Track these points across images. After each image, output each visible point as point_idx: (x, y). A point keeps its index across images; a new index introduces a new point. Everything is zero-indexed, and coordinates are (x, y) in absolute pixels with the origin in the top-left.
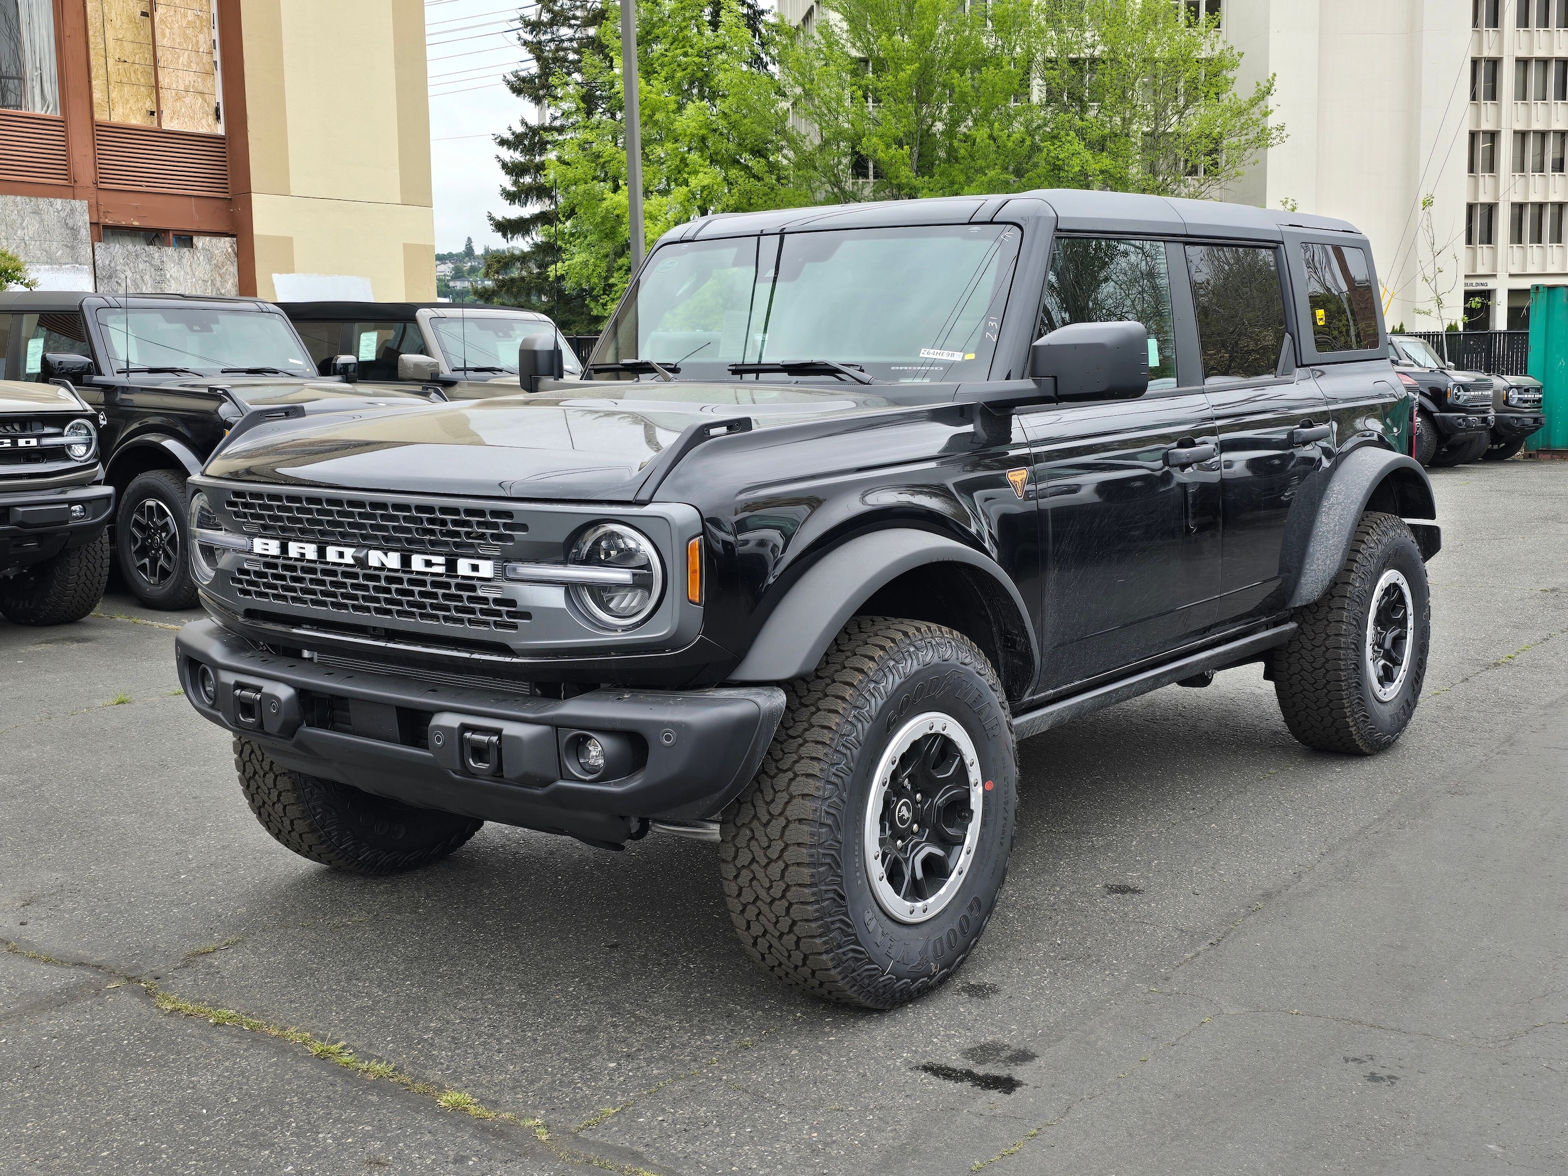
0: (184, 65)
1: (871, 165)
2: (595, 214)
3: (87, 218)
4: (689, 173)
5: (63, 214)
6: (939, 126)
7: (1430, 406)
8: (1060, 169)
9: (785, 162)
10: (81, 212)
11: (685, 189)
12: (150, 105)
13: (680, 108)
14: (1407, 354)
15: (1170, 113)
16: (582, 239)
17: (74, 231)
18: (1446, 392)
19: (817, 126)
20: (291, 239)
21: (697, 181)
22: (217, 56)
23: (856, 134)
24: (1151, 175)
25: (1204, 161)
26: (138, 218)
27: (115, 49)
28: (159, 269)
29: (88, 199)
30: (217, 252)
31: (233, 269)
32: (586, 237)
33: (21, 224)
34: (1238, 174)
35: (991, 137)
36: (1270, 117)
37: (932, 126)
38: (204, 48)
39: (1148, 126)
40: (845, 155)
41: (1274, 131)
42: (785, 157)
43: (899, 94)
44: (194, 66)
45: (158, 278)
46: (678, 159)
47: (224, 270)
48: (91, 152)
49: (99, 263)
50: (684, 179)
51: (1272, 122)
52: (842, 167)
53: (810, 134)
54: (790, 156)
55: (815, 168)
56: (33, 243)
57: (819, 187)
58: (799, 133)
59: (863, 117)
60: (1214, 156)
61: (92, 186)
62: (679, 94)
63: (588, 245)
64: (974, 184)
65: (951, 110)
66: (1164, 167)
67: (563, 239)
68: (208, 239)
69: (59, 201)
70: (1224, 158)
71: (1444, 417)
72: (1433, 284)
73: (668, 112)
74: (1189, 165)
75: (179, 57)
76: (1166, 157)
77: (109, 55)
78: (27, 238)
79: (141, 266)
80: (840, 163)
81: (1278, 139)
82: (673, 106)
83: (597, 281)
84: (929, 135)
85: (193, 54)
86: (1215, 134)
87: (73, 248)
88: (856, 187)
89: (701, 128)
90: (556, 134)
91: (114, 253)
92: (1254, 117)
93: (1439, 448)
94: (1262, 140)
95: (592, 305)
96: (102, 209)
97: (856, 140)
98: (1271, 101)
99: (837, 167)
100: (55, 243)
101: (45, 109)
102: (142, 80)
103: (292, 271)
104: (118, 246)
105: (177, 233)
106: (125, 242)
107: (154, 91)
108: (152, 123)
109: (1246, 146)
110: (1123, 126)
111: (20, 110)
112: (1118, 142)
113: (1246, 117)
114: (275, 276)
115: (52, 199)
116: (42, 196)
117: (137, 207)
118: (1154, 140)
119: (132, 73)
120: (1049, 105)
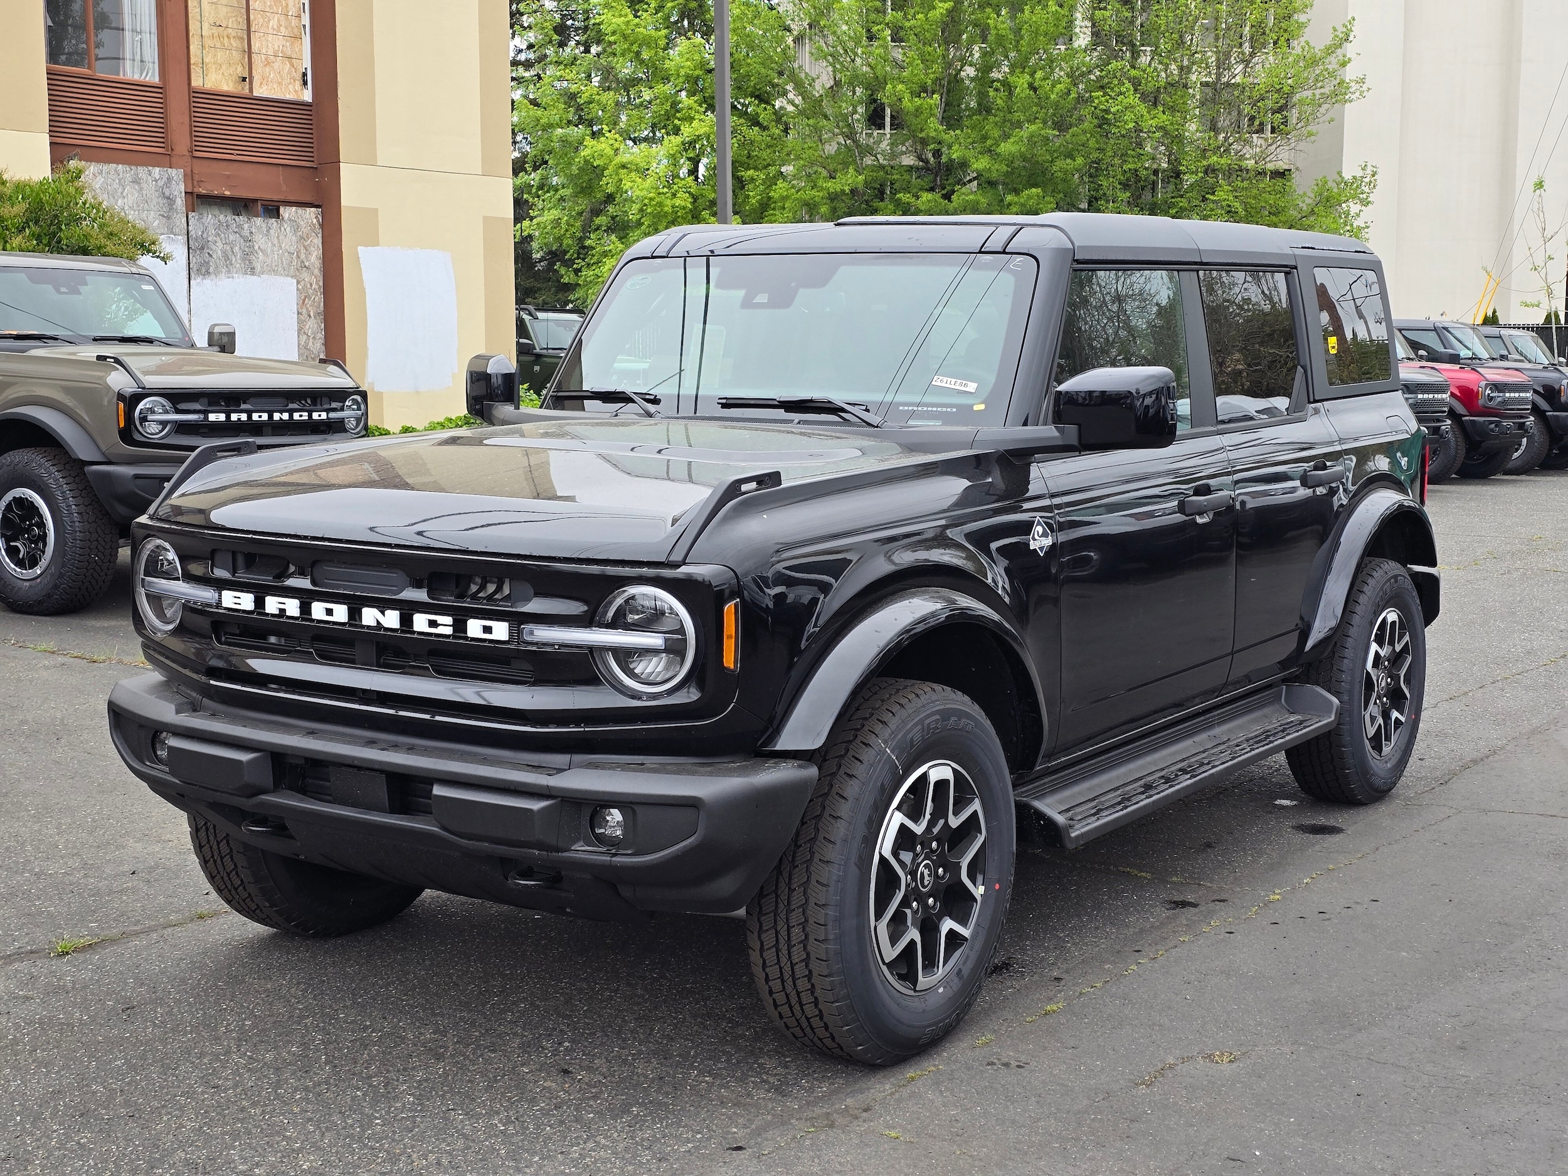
0: (274, 29)
1: (888, 111)
2: (570, 164)
3: (183, 187)
4: (680, 120)
5: (160, 183)
6: (970, 71)
7: (1543, 404)
9: (790, 108)
10: (176, 181)
11: (674, 139)
12: (240, 70)
13: (669, 44)
14: (1517, 349)
15: (1234, 62)
16: (552, 193)
17: (170, 200)
18: (1559, 391)
19: (830, 69)
20: (376, 210)
21: (690, 130)
22: (306, 20)
23: (876, 79)
24: (1212, 134)
25: (1272, 120)
26: (229, 188)
27: (210, 13)
28: (248, 240)
29: (184, 167)
30: (302, 223)
31: (318, 241)
32: (557, 190)
33: (122, 193)
34: (1310, 134)
35: (1032, 87)
36: (1348, 66)
37: (961, 70)
38: (292, 11)
39: (1208, 76)
40: (861, 102)
41: (1353, 84)
42: (792, 102)
43: (927, 35)
44: (283, 29)
45: (247, 249)
46: (669, 104)
47: (309, 242)
48: (188, 119)
49: (192, 233)
50: (675, 125)
51: (1350, 73)
52: (856, 116)
53: (822, 76)
54: (797, 102)
55: (826, 117)
56: (132, 212)
57: (829, 141)
58: (807, 75)
60: (1284, 113)
61: (187, 153)
62: (668, 28)
63: (560, 200)
64: (1012, 140)
65: (984, 54)
66: (1226, 124)
67: (529, 193)
68: (294, 209)
69: (157, 169)
70: (1296, 114)
71: (1557, 416)
72: (1543, 274)
73: (656, 48)
74: (1257, 123)
75: (269, 21)
76: (1229, 113)
77: (204, 19)
78: (126, 208)
79: (232, 237)
80: (855, 112)
81: (1358, 93)
82: (662, 43)
83: (570, 242)
84: (958, 81)
85: (282, 18)
86: (1286, 89)
87: (168, 218)
88: (872, 140)
89: (695, 68)
91: (206, 224)
92: (1330, 68)
93: (1550, 450)
94: (1339, 94)
95: (563, 271)
96: (196, 177)
97: (874, 85)
98: (1350, 49)
99: (852, 116)
100: (152, 213)
101: (144, 74)
102: (235, 45)
103: (376, 243)
104: (210, 216)
105: (265, 203)
106: (217, 212)
107: (246, 56)
108: (243, 89)
109: (1322, 100)
110: (1180, 75)
111: (121, 76)
112: (1175, 94)
113: (1321, 67)
114: (360, 249)
115: (150, 168)
116: (142, 165)
117: (228, 176)
118: (1215, 92)
119: (226, 39)
120: (1095, 49)
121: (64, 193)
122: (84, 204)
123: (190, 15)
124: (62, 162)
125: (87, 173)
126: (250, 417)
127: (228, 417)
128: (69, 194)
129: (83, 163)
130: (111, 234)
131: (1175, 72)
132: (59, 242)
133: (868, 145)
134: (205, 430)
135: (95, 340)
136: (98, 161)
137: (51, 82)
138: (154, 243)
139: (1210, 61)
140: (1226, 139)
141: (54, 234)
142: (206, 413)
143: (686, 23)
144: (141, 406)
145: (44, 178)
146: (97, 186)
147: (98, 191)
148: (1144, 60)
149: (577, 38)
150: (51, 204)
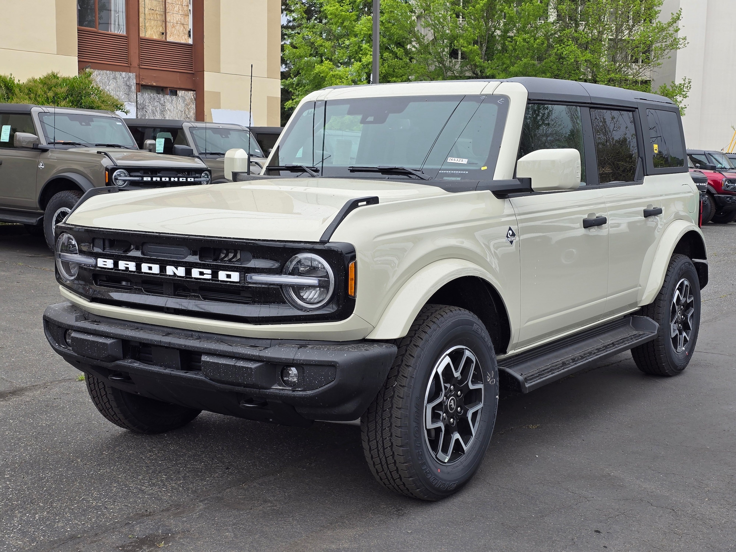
0: (177, 11)
1: (460, 53)
2: (310, 74)
3: (135, 81)
4: (362, 54)
5: (125, 79)
6: (498, 32)
8: (563, 58)
9: (414, 49)
10: (132, 78)
11: (359, 64)
12: (161, 30)
13: (358, 18)
15: (624, 29)
16: (303, 87)
17: (129, 87)
19: (432, 31)
20: (220, 93)
21: (366, 59)
22: (191, 7)
23: (453, 36)
24: (613, 63)
25: (642, 57)
26: (155, 82)
27: (149, 4)
28: (163, 105)
29: (135, 72)
30: (187, 98)
31: (194, 106)
32: (305, 86)
33: (108, 84)
34: (659, 64)
36: (679, 32)
37: (494, 32)
38: (185, 3)
39: (611, 36)
40: (447, 46)
41: (681, 40)
42: (414, 47)
43: (477, 16)
44: (180, 11)
45: (162, 109)
46: (357, 47)
47: (190, 106)
48: (138, 51)
49: (139, 102)
50: (359, 57)
51: (680, 35)
52: (444, 53)
53: (429, 35)
54: (417, 46)
55: (430, 53)
56: (113, 92)
57: (432, 64)
58: (421, 34)
59: (457, 27)
60: (647, 54)
61: (137, 66)
62: (358, 11)
63: (306, 91)
65: (505, 24)
66: (620, 58)
67: (292, 87)
68: (183, 91)
69: (124, 73)
70: (653, 54)
73: (351, 21)
74: (634, 58)
75: (174, 8)
76: (621, 53)
77: (146, 7)
78: (110, 90)
79: (156, 104)
80: (444, 51)
81: (683, 45)
82: (354, 18)
84: (493, 37)
85: (180, 6)
86: (648, 43)
87: (128, 95)
88: (451, 64)
89: (369, 30)
90: (290, 30)
91: (145, 98)
92: (670, 32)
94: (674, 45)
96: (141, 77)
97: (452, 39)
98: (680, 24)
99: (442, 53)
100: (121, 92)
101: (120, 31)
102: (159, 18)
103: (219, 108)
104: (147, 94)
105: (171, 89)
106: (150, 93)
107: (164, 23)
108: (162, 38)
109: (666, 48)
110: (598, 35)
111: (110, 32)
112: (595, 44)
113: (665, 32)
114: (212, 110)
115: (121, 73)
116: (117, 71)
117: (155, 77)
118: (615, 43)
119: (155, 15)
120: (558, 23)
121: (84, 82)
122: (92, 87)
123: (140, 5)
124: (83, 69)
125: (94, 74)
126: (161, 179)
127: (152, 179)
128: (85, 83)
129: (92, 70)
130: (104, 101)
131: (596, 34)
132: (81, 104)
133: (449, 67)
134: (143, 184)
135: (96, 145)
136: (99, 69)
137: (79, 34)
138: (122, 105)
139: (613, 29)
140: (620, 65)
141: (79, 101)
142: (143, 177)
143: (366, 9)
144: (115, 174)
145: (75, 76)
146: (98, 80)
147: (98, 82)
148: (581, 28)
149: (316, 16)
150: (78, 88)
